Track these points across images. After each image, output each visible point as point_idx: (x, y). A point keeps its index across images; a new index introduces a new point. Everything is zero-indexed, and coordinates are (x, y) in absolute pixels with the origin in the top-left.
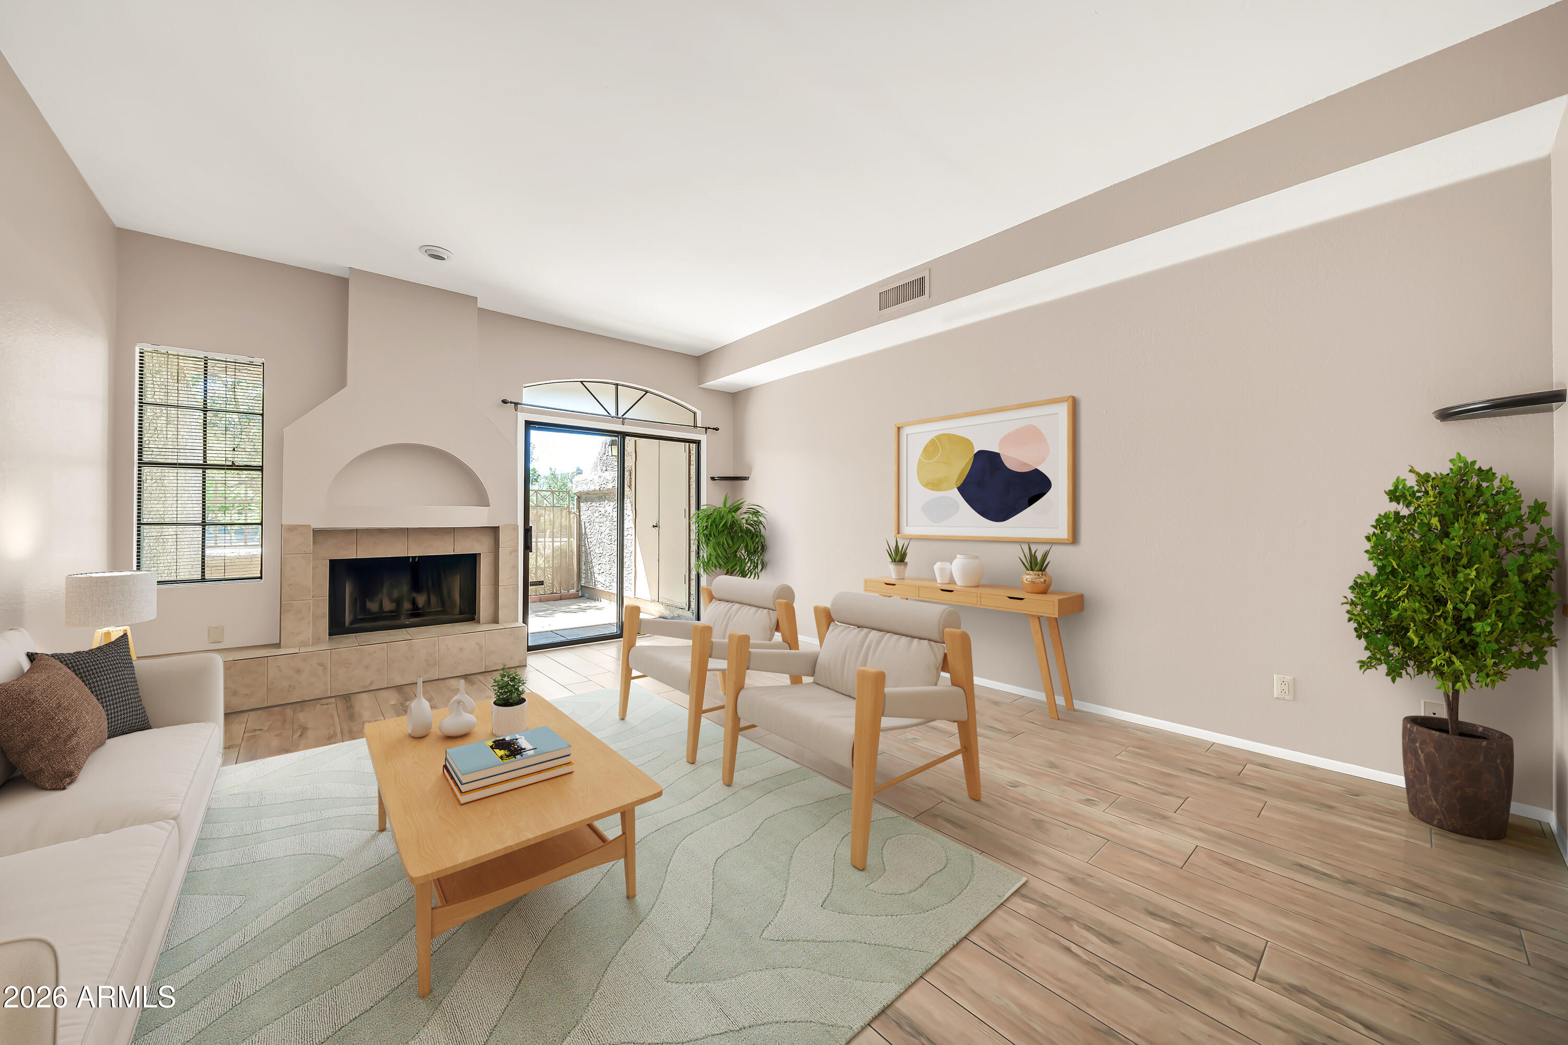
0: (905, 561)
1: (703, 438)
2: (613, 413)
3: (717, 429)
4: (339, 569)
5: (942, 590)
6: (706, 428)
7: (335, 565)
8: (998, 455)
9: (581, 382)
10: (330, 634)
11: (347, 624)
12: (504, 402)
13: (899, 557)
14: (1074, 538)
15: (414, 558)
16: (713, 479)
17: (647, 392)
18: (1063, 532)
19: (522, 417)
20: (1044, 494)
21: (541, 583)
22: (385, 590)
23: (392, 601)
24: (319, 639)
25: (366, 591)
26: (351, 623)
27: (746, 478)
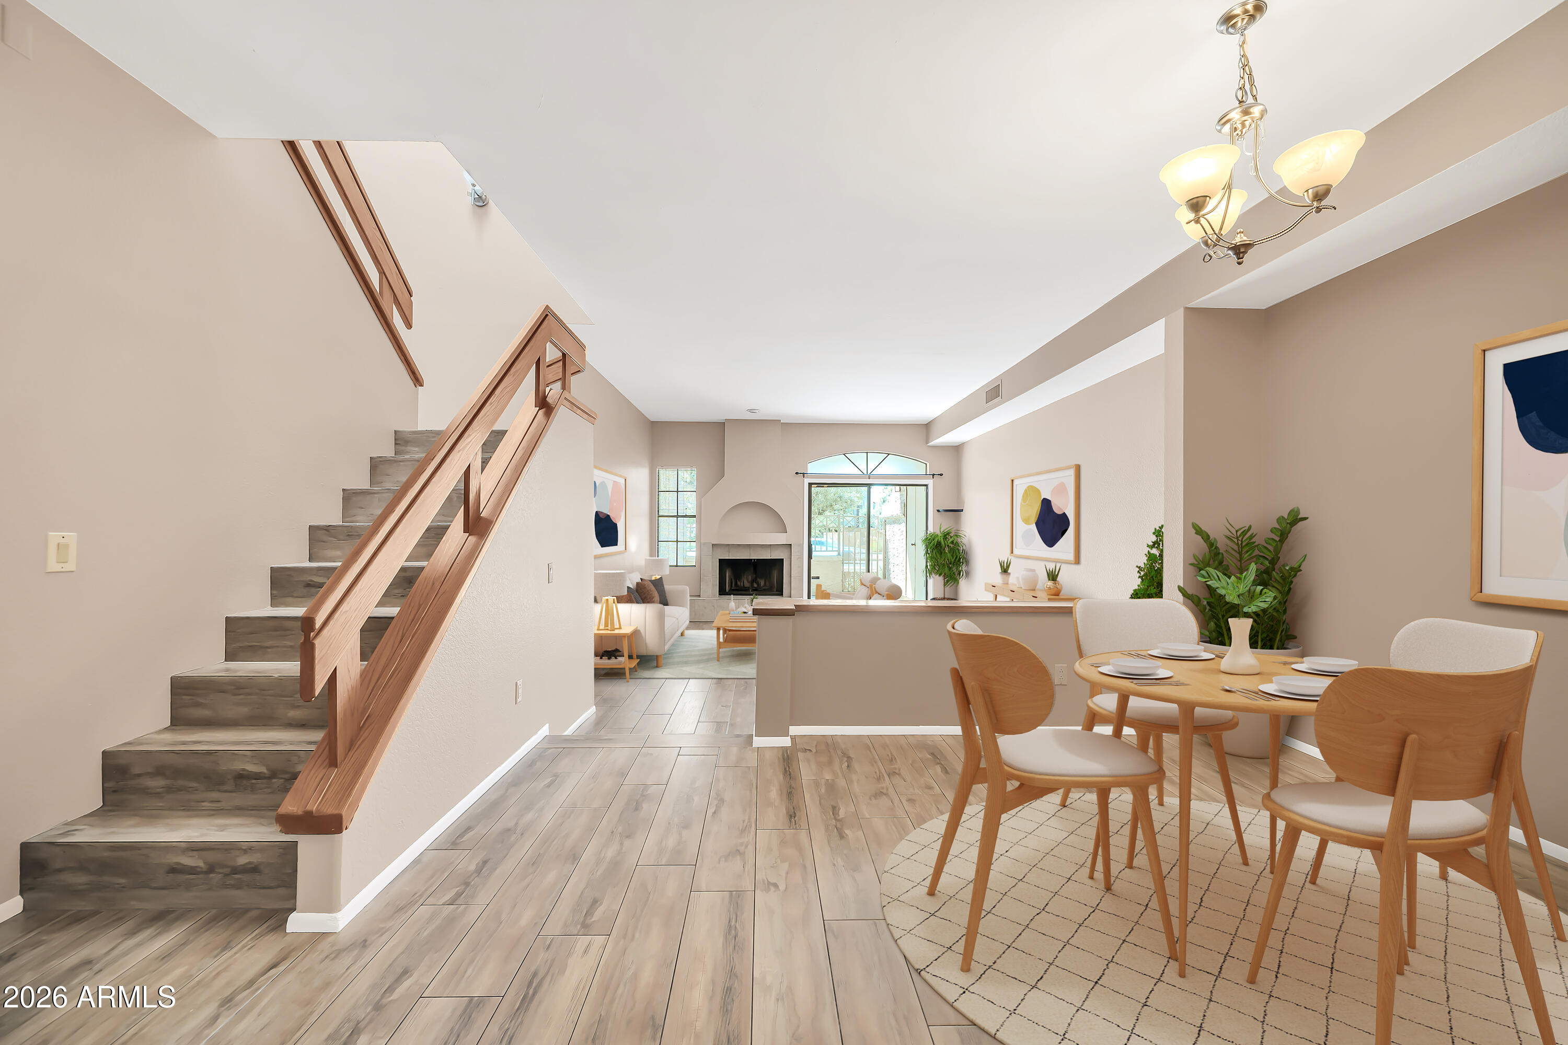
0: (1008, 572)
1: (930, 482)
2: (866, 473)
3: (941, 475)
4: (723, 564)
5: (1033, 597)
6: (933, 475)
7: (722, 562)
8: (1050, 501)
9: (844, 454)
10: (720, 594)
11: (727, 591)
12: (797, 473)
13: (1005, 570)
14: (1077, 561)
15: (754, 559)
16: (938, 511)
17: (889, 454)
18: (1071, 557)
19: (807, 481)
20: (1067, 529)
21: (818, 578)
22: (745, 577)
23: (748, 582)
24: (714, 595)
25: (737, 576)
26: (729, 591)
27: (962, 510)
